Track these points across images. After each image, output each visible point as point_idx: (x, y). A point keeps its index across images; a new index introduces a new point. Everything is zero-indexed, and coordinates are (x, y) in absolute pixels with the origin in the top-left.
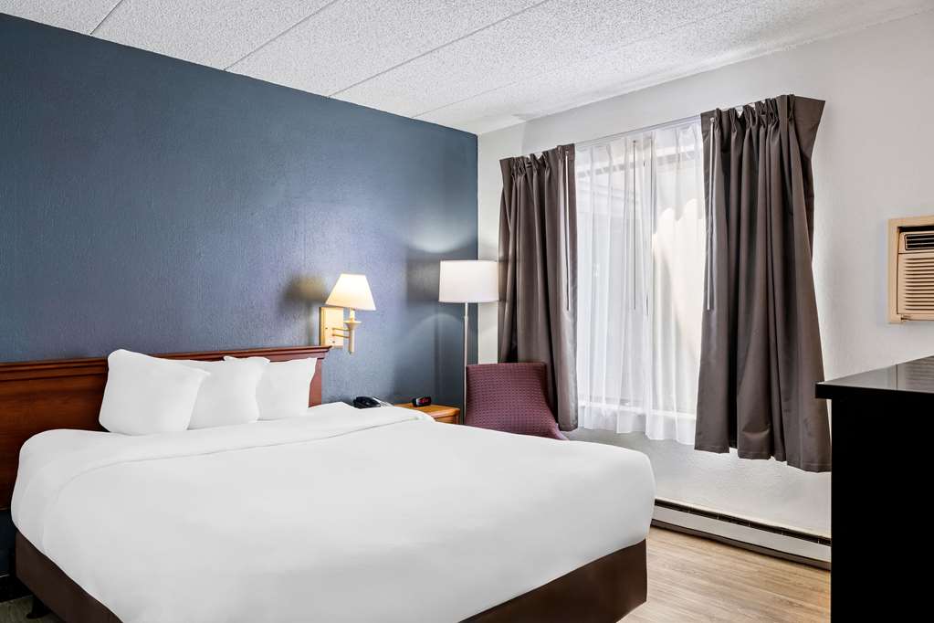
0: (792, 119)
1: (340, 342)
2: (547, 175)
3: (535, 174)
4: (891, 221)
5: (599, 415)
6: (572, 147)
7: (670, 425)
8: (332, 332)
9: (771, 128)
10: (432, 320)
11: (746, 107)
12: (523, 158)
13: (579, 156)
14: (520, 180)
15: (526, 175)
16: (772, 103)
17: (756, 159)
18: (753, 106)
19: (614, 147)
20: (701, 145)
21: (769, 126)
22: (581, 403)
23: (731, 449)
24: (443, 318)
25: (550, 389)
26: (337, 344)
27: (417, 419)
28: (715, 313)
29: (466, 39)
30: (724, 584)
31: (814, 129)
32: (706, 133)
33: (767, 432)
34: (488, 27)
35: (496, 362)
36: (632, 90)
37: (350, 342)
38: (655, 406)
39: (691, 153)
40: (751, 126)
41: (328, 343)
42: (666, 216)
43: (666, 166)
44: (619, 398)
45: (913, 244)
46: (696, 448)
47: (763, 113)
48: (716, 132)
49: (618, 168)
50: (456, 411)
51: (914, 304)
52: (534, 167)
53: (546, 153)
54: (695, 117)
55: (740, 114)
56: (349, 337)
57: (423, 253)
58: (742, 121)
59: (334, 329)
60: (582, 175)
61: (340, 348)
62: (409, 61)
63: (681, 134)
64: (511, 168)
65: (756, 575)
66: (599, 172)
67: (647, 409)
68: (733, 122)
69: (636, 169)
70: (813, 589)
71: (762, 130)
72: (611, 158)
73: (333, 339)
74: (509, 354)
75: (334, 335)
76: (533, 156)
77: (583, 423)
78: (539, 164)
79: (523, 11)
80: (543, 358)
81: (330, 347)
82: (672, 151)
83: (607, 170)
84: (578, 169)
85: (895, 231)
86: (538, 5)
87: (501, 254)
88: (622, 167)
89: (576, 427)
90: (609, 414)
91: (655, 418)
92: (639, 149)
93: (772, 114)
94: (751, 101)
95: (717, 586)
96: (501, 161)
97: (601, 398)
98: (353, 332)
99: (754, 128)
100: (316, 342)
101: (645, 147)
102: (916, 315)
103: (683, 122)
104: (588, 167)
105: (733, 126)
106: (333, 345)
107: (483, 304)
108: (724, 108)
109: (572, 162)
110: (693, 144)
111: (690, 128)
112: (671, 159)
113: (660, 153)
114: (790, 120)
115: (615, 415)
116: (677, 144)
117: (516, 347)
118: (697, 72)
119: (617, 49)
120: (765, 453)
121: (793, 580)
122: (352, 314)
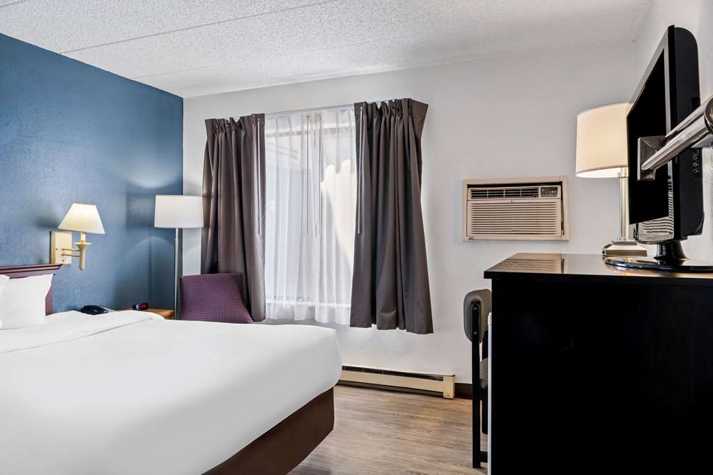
0: (410, 114)
1: (68, 261)
2: (243, 134)
3: (233, 133)
4: (464, 181)
5: (281, 309)
6: (262, 116)
7: (332, 312)
8: (61, 252)
9: (398, 118)
10: (145, 242)
11: (383, 103)
12: (223, 120)
13: (268, 123)
14: (221, 136)
15: (226, 133)
16: (399, 102)
17: (388, 138)
18: (387, 102)
19: (294, 118)
20: (354, 124)
21: (397, 116)
22: (267, 301)
23: (373, 325)
24: (156, 240)
25: (245, 292)
26: (66, 263)
27: (151, 319)
28: (363, 236)
29: (195, 29)
30: (371, 412)
31: (422, 121)
32: (357, 117)
33: (395, 311)
34: (214, 23)
35: (199, 274)
36: (306, 80)
37: (81, 261)
38: (321, 300)
39: (346, 128)
40: (386, 116)
41: (58, 261)
42: (330, 170)
43: (330, 136)
44: (295, 295)
45: (476, 195)
46: (351, 326)
47: (393, 108)
48: (365, 116)
49: (295, 133)
50: (172, 313)
51: (476, 231)
52: (232, 127)
53: (242, 118)
54: (350, 105)
55: (379, 107)
56: (80, 257)
57: (140, 188)
58: (380, 112)
59: (63, 250)
60: (269, 136)
61: (69, 266)
62: (142, 37)
63: (340, 115)
64: (214, 126)
65: (390, 404)
66: (281, 135)
67: (316, 303)
68: (375, 111)
69: (309, 135)
70: (423, 407)
71: (392, 118)
72: (291, 127)
73: (62, 258)
74: (211, 267)
75: (63, 255)
76: (232, 119)
77: (269, 314)
78: (236, 125)
79: (244, 18)
80: (239, 269)
81: (61, 265)
82: (334, 125)
83: (287, 134)
84: (267, 132)
85: (466, 186)
86: (255, 16)
87: (205, 192)
88: (299, 133)
89: (264, 318)
90: (288, 308)
91: (321, 308)
92: (311, 122)
93: (398, 109)
94: (387, 99)
95: (367, 414)
96: (206, 121)
97: (283, 297)
98: (84, 252)
99: (388, 117)
100: (47, 261)
101: (316, 121)
102: (477, 237)
103: (341, 108)
104: (274, 131)
105: (375, 114)
106: (62, 263)
107: (187, 229)
108: (369, 101)
109: (262, 126)
110: (348, 122)
111: (346, 112)
112: (333, 130)
113: (326, 126)
114: (409, 114)
115: (292, 308)
116: (338, 122)
117: (217, 262)
118: (351, 75)
119: (302, 53)
120: (393, 325)
121: (410, 403)
122: (83, 237)
